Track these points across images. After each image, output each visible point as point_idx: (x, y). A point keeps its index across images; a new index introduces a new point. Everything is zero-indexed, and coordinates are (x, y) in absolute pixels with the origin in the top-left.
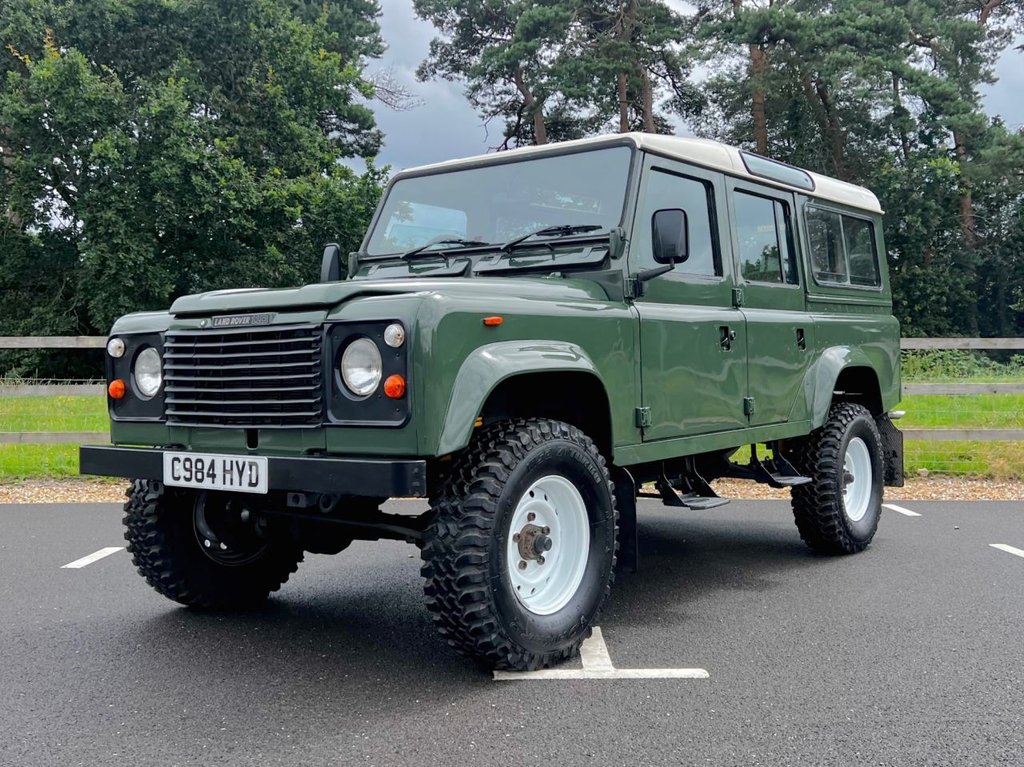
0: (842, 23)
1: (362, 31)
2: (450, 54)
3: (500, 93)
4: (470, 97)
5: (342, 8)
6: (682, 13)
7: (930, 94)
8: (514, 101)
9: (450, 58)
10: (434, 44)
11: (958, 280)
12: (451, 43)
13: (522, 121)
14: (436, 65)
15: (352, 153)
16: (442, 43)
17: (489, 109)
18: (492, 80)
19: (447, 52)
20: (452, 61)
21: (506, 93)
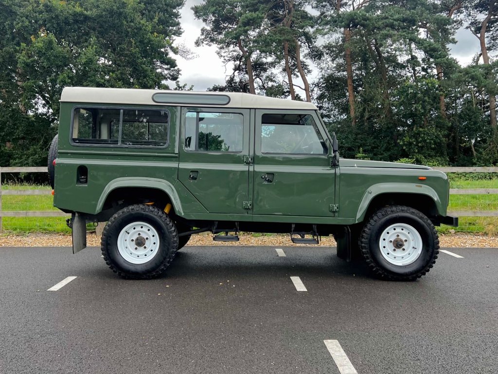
0: (387, 18)
1: (173, 24)
2: (210, 34)
3: (232, 51)
4: (218, 53)
5: (164, 15)
6: (313, 15)
7: (428, 49)
8: (238, 55)
9: (210, 36)
10: (203, 30)
11: (439, 133)
12: (210, 29)
13: (241, 63)
14: (203, 39)
15: (167, 78)
16: (206, 29)
17: (227, 58)
18: (228, 46)
19: (208, 34)
20: (211, 37)
21: (234, 51)
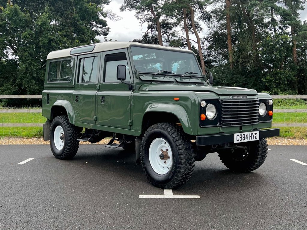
2: (130, 3)
3: (146, 15)
4: (137, 16)
8: (151, 17)
9: (130, 4)
13: (153, 24)
14: (126, 6)
17: (143, 20)
18: (144, 10)
20: (131, 5)
21: (148, 15)
